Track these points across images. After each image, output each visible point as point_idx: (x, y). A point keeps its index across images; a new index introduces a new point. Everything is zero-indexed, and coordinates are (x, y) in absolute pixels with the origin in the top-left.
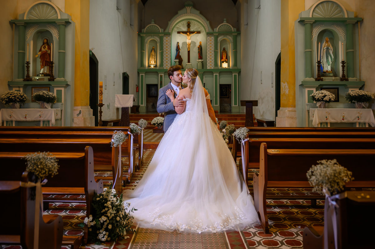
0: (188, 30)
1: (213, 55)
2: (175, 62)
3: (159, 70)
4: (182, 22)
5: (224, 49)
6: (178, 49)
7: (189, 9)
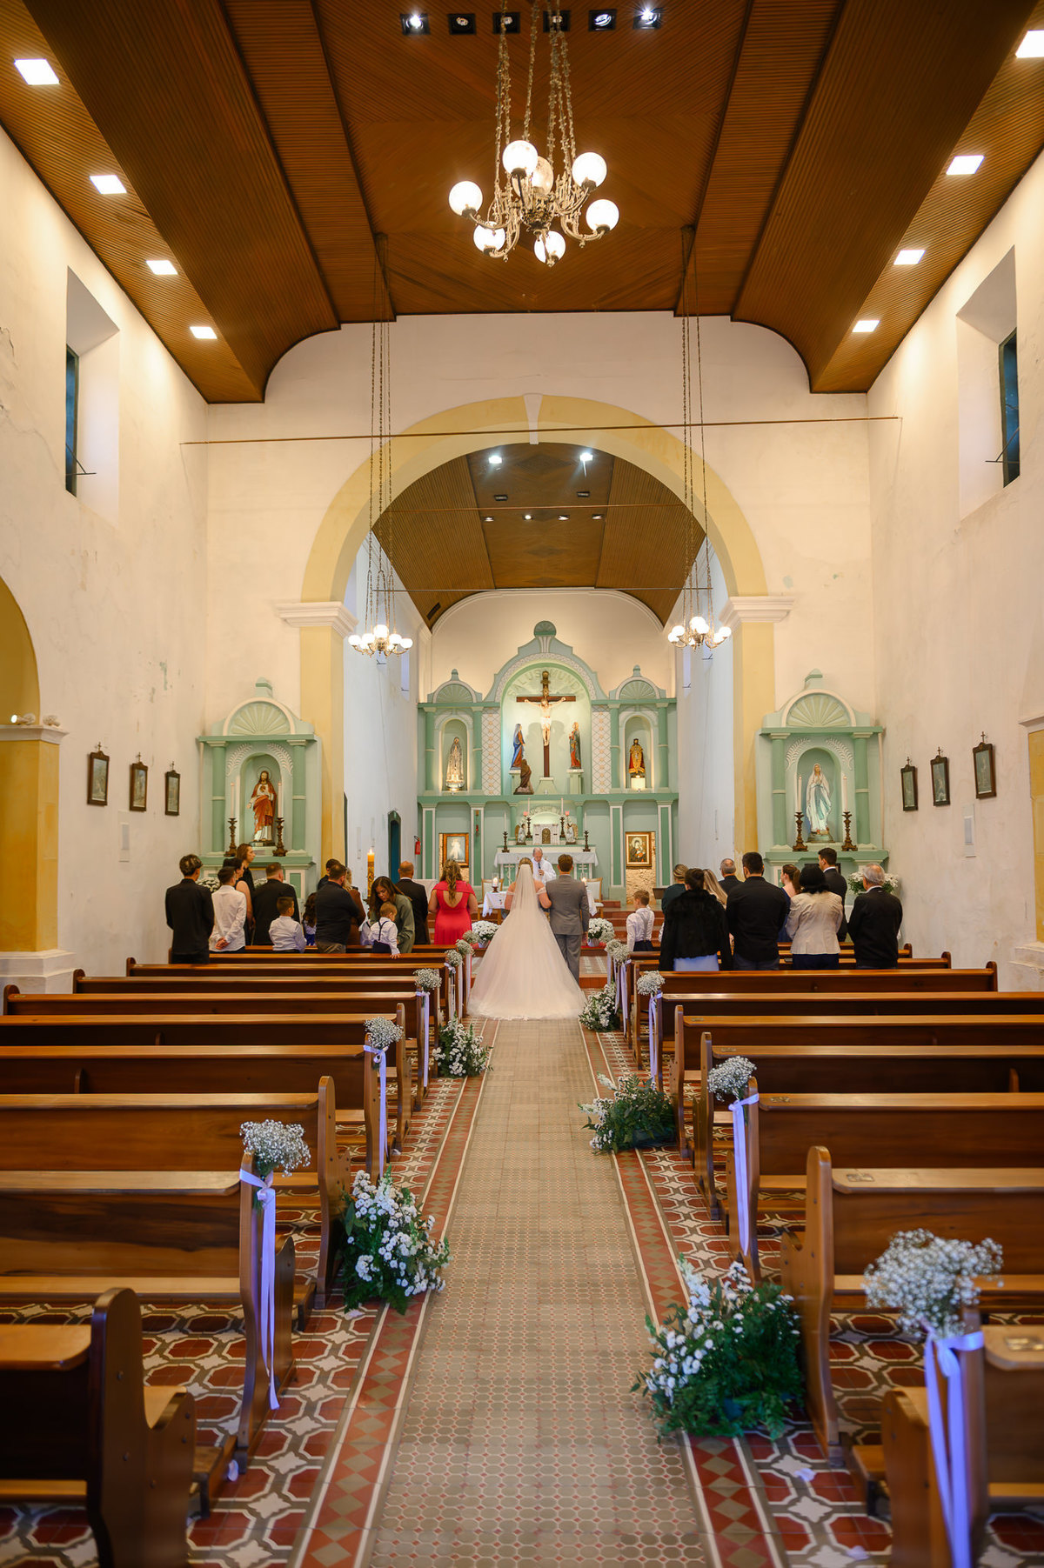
0: (543, 691)
1: (608, 759)
2: (513, 776)
3: (471, 797)
4: (528, 673)
5: (636, 743)
6: (519, 743)
7: (545, 641)
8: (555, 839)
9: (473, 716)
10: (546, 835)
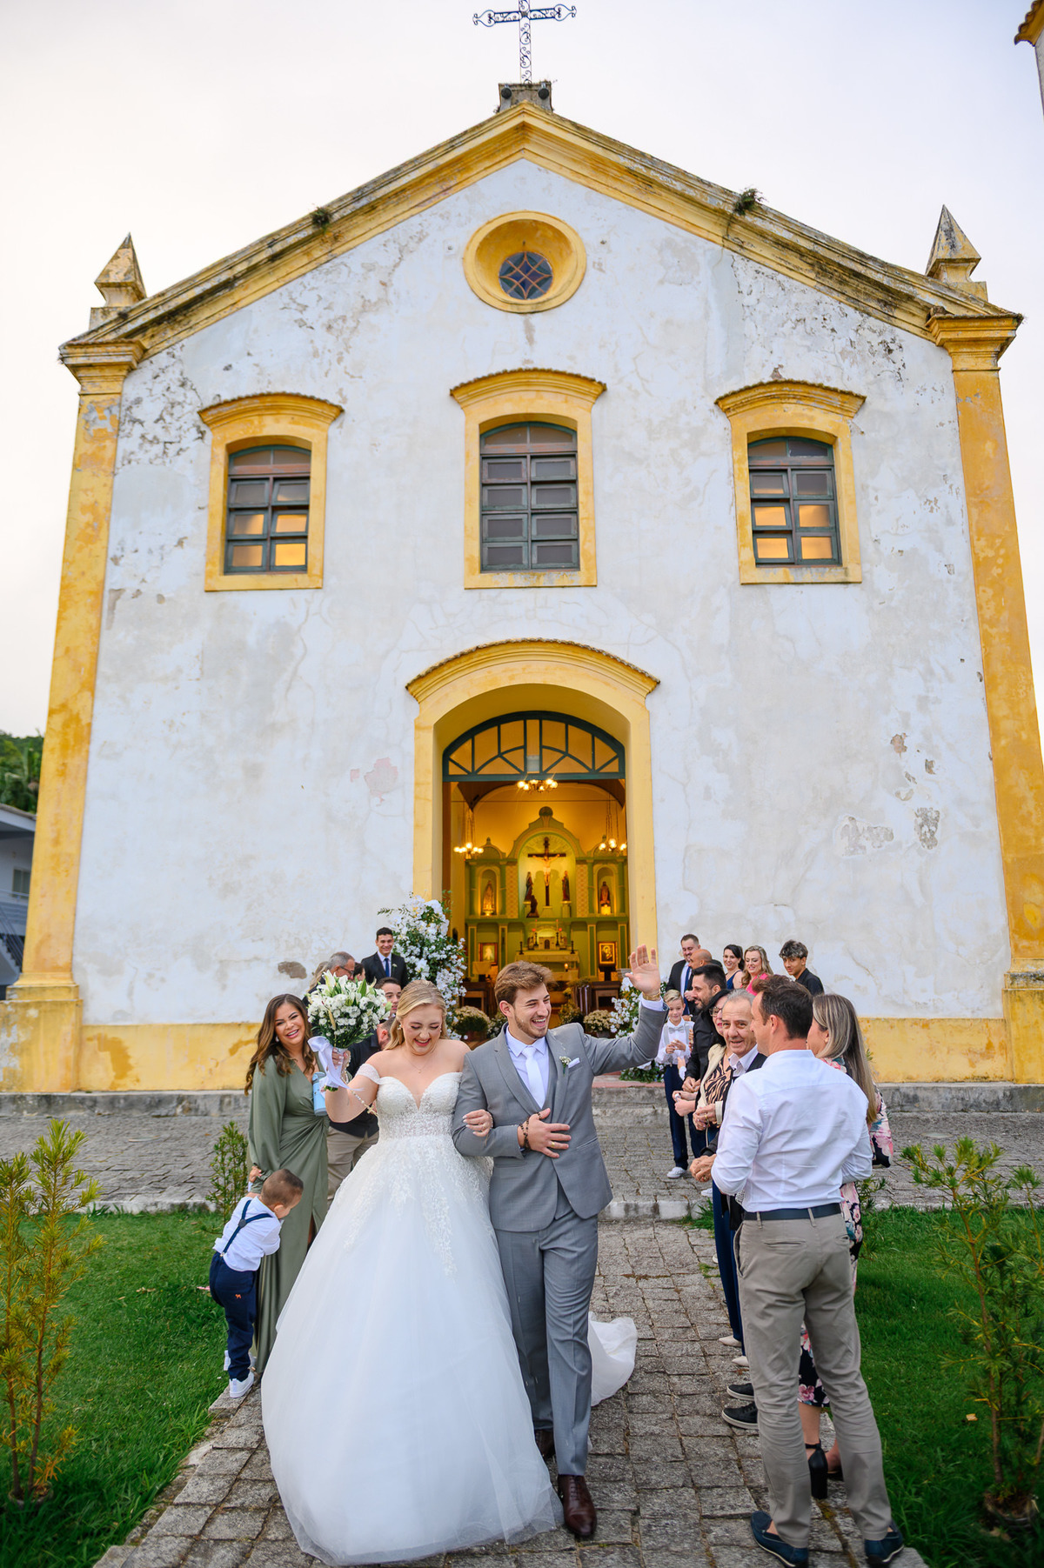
0: (545, 850)
1: (586, 895)
2: (526, 905)
3: (499, 919)
4: (535, 838)
5: (604, 884)
6: (529, 884)
7: (546, 819)
8: (552, 946)
9: (501, 867)
10: (547, 944)
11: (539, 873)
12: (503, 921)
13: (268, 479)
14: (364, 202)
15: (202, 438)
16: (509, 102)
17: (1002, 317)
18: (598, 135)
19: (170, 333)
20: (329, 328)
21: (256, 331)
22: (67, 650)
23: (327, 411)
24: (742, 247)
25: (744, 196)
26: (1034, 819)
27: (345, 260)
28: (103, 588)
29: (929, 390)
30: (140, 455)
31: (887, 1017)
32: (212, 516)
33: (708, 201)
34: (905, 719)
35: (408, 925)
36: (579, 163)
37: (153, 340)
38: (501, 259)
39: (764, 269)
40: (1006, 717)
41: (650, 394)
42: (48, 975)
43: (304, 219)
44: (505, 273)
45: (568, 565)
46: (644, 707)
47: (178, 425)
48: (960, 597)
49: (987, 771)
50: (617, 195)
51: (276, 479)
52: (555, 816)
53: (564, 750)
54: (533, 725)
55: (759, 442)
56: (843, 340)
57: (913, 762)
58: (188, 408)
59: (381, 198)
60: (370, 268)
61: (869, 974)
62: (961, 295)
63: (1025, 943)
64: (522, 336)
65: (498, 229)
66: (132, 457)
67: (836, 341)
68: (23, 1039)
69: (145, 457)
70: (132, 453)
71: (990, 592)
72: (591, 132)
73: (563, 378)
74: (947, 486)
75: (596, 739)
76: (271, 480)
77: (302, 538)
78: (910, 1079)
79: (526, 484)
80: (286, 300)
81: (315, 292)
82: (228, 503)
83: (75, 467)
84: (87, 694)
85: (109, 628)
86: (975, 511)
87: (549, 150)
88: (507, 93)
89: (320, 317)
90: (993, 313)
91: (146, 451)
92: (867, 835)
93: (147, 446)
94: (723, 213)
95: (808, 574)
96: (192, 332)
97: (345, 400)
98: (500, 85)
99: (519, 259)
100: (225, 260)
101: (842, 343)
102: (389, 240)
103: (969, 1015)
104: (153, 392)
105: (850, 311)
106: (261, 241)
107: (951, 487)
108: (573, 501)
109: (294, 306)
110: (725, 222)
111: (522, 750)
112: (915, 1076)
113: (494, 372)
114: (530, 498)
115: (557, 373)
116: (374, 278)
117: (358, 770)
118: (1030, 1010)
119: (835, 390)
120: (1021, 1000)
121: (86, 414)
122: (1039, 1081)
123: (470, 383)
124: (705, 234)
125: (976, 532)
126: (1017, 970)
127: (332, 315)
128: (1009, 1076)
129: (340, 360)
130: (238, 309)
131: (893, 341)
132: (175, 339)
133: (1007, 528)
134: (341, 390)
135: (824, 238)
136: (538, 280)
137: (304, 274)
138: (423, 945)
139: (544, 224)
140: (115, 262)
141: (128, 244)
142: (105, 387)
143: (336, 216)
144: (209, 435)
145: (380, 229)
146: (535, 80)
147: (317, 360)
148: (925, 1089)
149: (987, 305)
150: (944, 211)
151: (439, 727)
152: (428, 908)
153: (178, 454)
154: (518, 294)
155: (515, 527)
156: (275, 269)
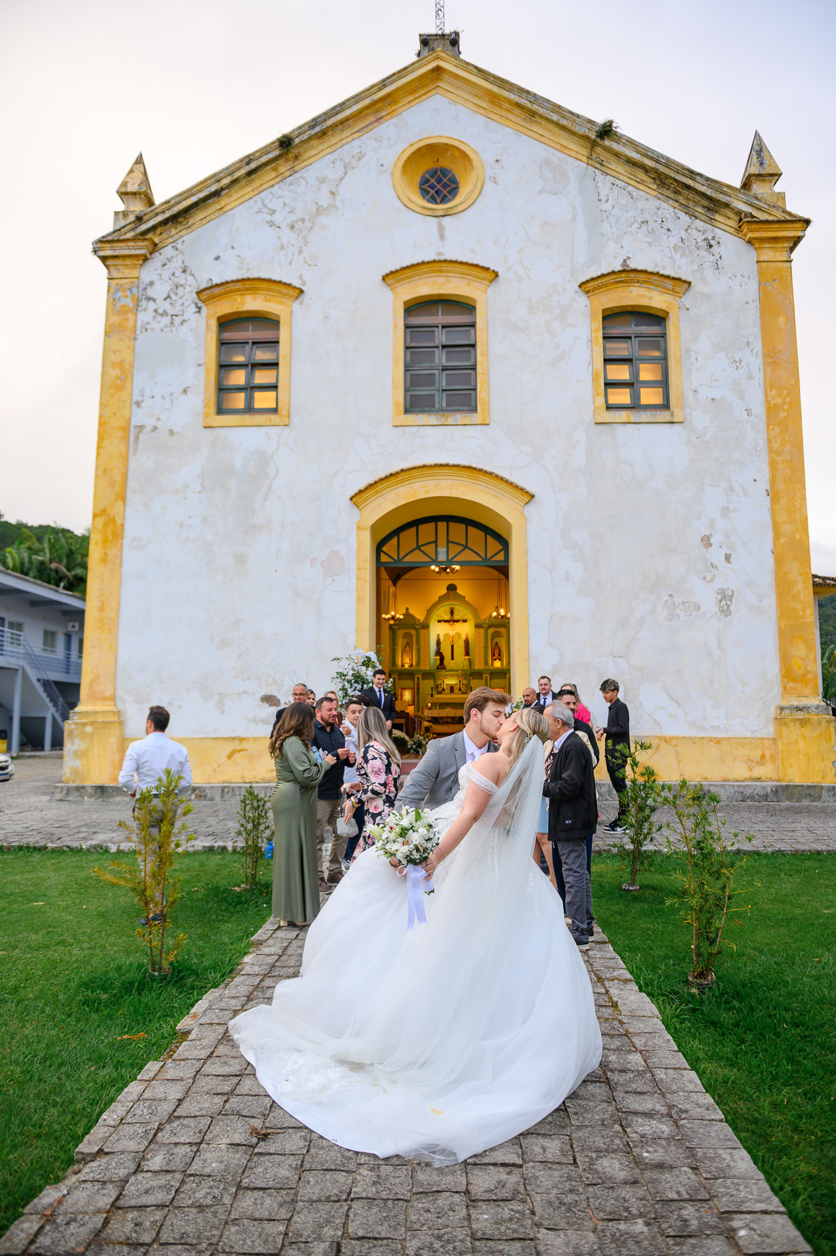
0: (451, 617)
2: (436, 660)
4: (444, 608)
5: (496, 644)
6: (438, 643)
7: (452, 593)
8: (456, 691)
9: (417, 630)
10: (452, 689)
11: (446, 635)
12: (418, 671)
13: (248, 343)
14: (317, 129)
15: (199, 312)
16: (427, 49)
17: (795, 221)
18: (494, 76)
19: (173, 231)
20: (292, 227)
21: (237, 229)
22: (105, 471)
23: (291, 292)
24: (602, 165)
25: (604, 126)
26: (802, 596)
27: (304, 175)
28: (130, 424)
29: (739, 276)
30: (154, 325)
31: (691, 736)
32: (207, 371)
33: (577, 129)
34: (712, 523)
35: (353, 669)
36: (480, 97)
37: (161, 236)
38: (421, 173)
39: (618, 182)
40: (785, 522)
41: (530, 279)
42: (99, 703)
43: (272, 143)
44: (424, 184)
45: (469, 408)
46: (522, 514)
47: (181, 302)
48: (755, 434)
49: (770, 562)
50: (508, 123)
51: (254, 343)
52: (458, 591)
53: (464, 544)
54: (442, 526)
55: (611, 316)
56: (676, 237)
57: (716, 555)
58: (188, 289)
59: (330, 126)
60: (322, 181)
61: (680, 706)
62: (765, 203)
63: (791, 685)
64: (436, 234)
65: (419, 150)
66: (148, 326)
67: (671, 238)
68: (83, 747)
69: (157, 326)
70: (148, 323)
71: (778, 430)
72: (489, 74)
73: (466, 267)
74: (750, 350)
75: (488, 536)
76: (250, 343)
77: (274, 387)
78: (706, 779)
79: (438, 347)
80: (260, 206)
81: (282, 200)
82: (219, 361)
83: (107, 334)
84: (120, 503)
85: (135, 454)
86: (769, 369)
87: (457, 87)
88: (425, 41)
89: (285, 219)
90: (788, 218)
91: (159, 322)
92: (681, 607)
93: (159, 318)
94: (588, 138)
95: (644, 416)
96: (190, 230)
97: (304, 284)
98: (420, 35)
99: (433, 173)
100: (214, 175)
101: (674, 240)
102: (336, 159)
103: (749, 735)
104: (163, 277)
105: (682, 214)
106: (241, 160)
107: (752, 351)
108: (473, 360)
109: (266, 210)
110: (589, 145)
111: (434, 545)
112: (709, 777)
113: (415, 262)
114: (441, 358)
115: (461, 263)
116: (325, 189)
117: (316, 559)
118: (794, 732)
119: (668, 277)
120: (786, 724)
121: (113, 294)
122: (797, 780)
123: (397, 271)
124: (574, 154)
125: (770, 385)
126: (785, 704)
127: (294, 217)
128: (776, 778)
129: (300, 252)
130: (224, 213)
131: (713, 238)
132: (177, 236)
133: (792, 382)
134: (301, 275)
135: (663, 158)
136: (448, 190)
137: (273, 186)
138: (363, 683)
139: (453, 146)
140: (131, 175)
141: (139, 160)
142: (126, 272)
143: (297, 141)
144: (204, 309)
145: (329, 150)
146: (447, 31)
147: (283, 253)
148: (716, 786)
149: (785, 211)
150: (757, 135)
151: (374, 528)
152: (367, 657)
153: (182, 324)
154: (433, 200)
155: (429, 381)
156: (252, 181)
